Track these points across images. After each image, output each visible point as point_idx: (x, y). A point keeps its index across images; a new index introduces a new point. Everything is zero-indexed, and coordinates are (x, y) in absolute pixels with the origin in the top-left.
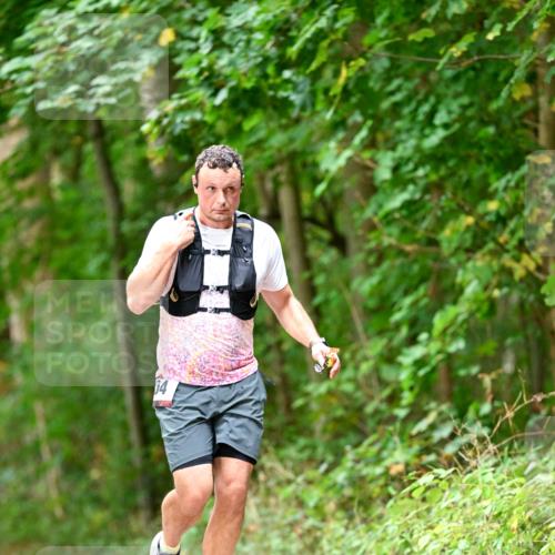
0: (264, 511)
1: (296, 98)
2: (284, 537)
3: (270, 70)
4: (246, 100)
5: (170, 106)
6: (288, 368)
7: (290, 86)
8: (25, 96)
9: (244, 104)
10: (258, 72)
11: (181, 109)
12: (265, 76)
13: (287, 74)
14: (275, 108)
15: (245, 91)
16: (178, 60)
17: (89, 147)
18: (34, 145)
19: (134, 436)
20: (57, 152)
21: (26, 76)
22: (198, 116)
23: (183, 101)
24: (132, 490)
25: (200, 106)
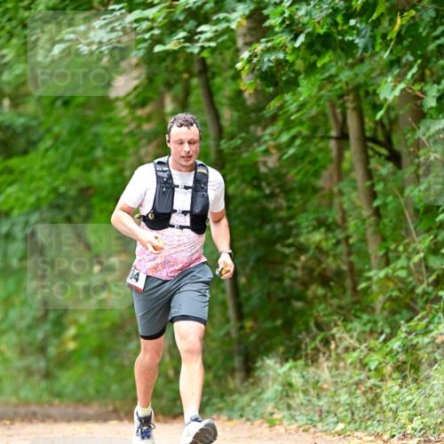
0: (334, 372)
1: (359, 42)
2: (351, 394)
3: (339, 19)
4: (320, 43)
5: (259, 48)
6: (353, 258)
7: (355, 32)
8: (144, 40)
9: (318, 47)
10: (329, 21)
11: (268, 50)
12: (335, 24)
13: (352, 22)
14: (342, 49)
15: (319, 36)
16: (265, 12)
17: (195, 81)
18: (150, 79)
19: (231, 313)
20: (169, 86)
21: (145, 25)
22: (281, 56)
23: (270, 44)
24: (229, 356)
25: (283, 48)
